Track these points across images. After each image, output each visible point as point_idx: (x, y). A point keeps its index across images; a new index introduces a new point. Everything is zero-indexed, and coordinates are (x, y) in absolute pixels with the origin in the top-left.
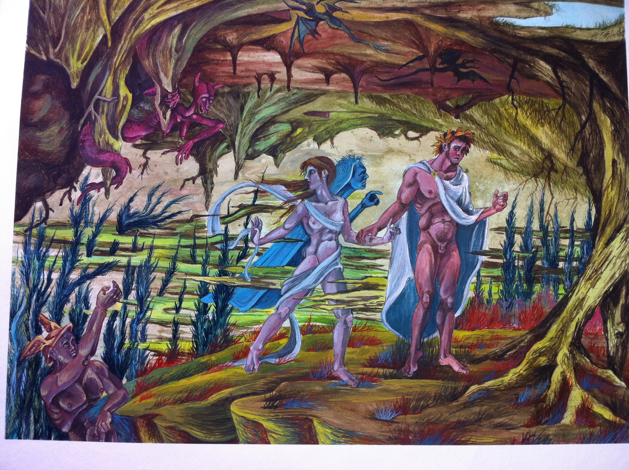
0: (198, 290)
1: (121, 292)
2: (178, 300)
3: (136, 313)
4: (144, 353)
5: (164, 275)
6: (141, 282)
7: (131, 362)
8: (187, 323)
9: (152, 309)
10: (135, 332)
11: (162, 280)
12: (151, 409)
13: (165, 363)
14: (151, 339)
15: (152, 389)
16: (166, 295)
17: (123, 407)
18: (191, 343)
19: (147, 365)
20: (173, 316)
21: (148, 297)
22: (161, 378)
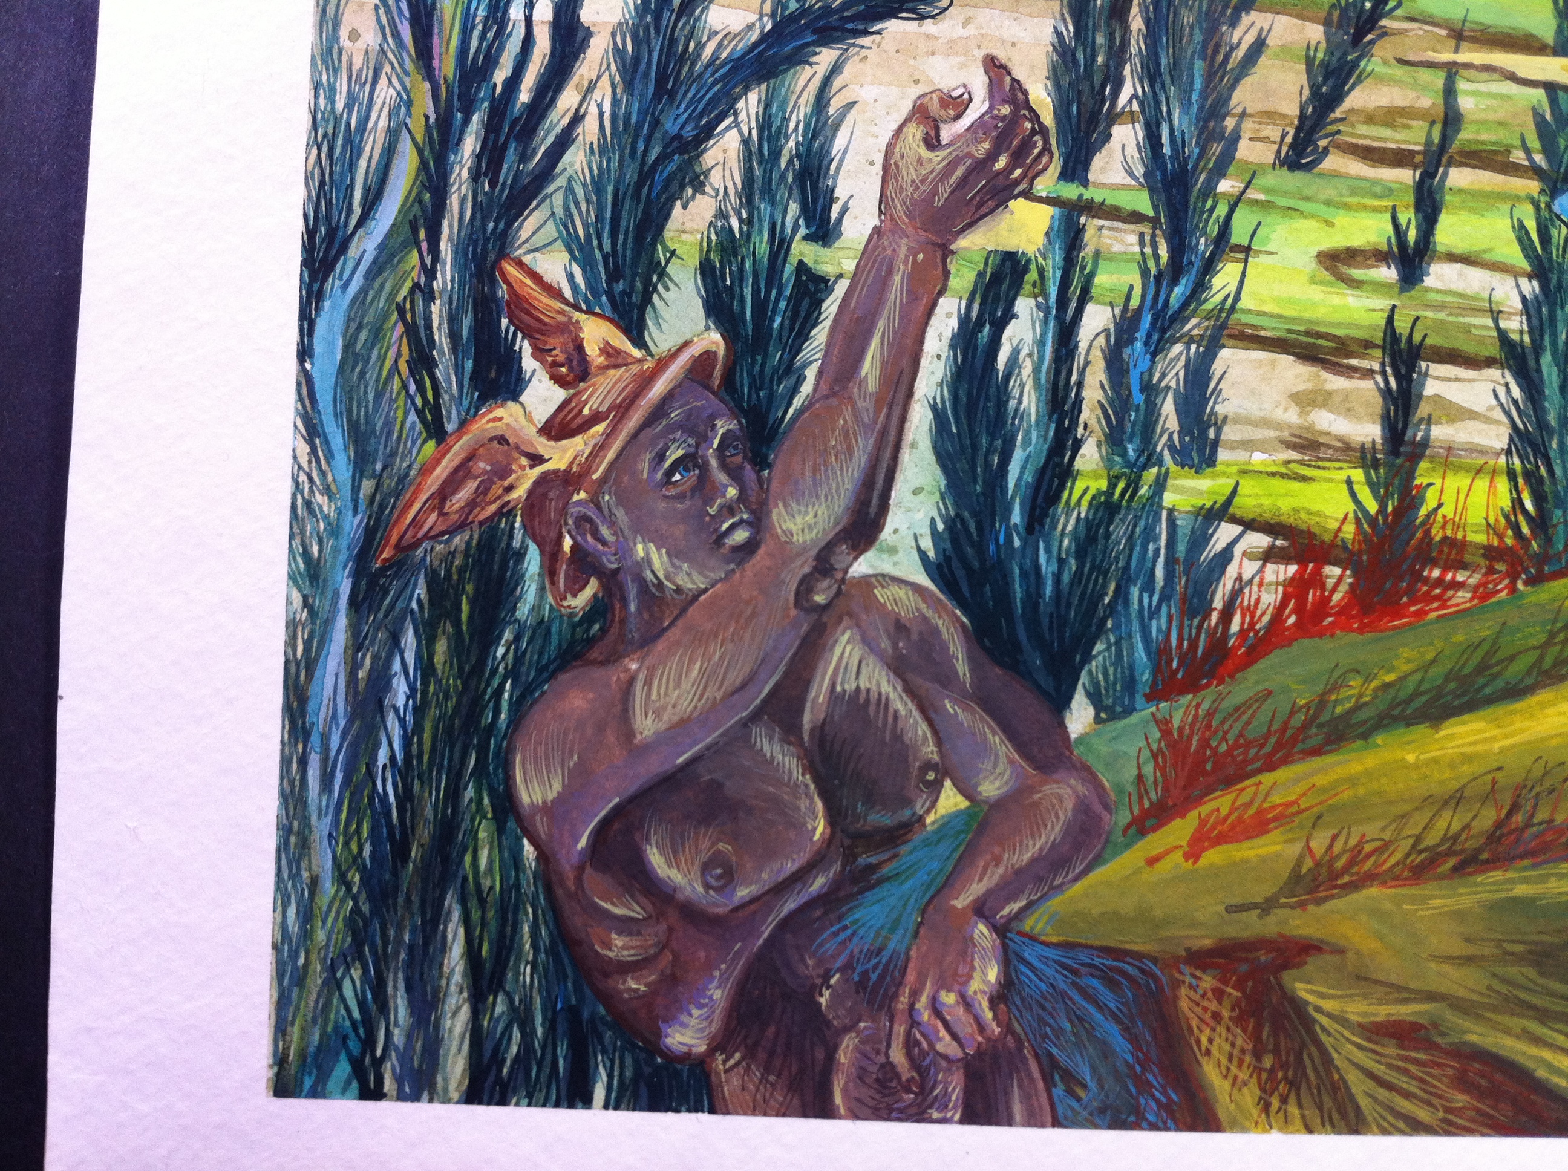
0: (1534, 143)
1: (1043, 131)
2: (1410, 198)
3: (1145, 272)
4: (1200, 539)
5: (1316, 33)
6: (1175, 66)
7: (1122, 593)
8: (1469, 348)
9: (1247, 250)
10: (1138, 398)
11: (1309, 62)
12: (1266, 907)
13: (1343, 611)
14: (1248, 445)
15: (1267, 779)
16: (1333, 162)
17: (1079, 887)
18: (1503, 485)
19: (1226, 615)
20: (1383, 303)
21: (1220, 171)
22: (1322, 703)
